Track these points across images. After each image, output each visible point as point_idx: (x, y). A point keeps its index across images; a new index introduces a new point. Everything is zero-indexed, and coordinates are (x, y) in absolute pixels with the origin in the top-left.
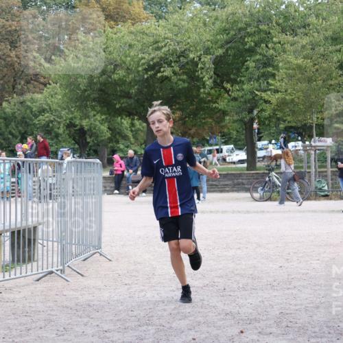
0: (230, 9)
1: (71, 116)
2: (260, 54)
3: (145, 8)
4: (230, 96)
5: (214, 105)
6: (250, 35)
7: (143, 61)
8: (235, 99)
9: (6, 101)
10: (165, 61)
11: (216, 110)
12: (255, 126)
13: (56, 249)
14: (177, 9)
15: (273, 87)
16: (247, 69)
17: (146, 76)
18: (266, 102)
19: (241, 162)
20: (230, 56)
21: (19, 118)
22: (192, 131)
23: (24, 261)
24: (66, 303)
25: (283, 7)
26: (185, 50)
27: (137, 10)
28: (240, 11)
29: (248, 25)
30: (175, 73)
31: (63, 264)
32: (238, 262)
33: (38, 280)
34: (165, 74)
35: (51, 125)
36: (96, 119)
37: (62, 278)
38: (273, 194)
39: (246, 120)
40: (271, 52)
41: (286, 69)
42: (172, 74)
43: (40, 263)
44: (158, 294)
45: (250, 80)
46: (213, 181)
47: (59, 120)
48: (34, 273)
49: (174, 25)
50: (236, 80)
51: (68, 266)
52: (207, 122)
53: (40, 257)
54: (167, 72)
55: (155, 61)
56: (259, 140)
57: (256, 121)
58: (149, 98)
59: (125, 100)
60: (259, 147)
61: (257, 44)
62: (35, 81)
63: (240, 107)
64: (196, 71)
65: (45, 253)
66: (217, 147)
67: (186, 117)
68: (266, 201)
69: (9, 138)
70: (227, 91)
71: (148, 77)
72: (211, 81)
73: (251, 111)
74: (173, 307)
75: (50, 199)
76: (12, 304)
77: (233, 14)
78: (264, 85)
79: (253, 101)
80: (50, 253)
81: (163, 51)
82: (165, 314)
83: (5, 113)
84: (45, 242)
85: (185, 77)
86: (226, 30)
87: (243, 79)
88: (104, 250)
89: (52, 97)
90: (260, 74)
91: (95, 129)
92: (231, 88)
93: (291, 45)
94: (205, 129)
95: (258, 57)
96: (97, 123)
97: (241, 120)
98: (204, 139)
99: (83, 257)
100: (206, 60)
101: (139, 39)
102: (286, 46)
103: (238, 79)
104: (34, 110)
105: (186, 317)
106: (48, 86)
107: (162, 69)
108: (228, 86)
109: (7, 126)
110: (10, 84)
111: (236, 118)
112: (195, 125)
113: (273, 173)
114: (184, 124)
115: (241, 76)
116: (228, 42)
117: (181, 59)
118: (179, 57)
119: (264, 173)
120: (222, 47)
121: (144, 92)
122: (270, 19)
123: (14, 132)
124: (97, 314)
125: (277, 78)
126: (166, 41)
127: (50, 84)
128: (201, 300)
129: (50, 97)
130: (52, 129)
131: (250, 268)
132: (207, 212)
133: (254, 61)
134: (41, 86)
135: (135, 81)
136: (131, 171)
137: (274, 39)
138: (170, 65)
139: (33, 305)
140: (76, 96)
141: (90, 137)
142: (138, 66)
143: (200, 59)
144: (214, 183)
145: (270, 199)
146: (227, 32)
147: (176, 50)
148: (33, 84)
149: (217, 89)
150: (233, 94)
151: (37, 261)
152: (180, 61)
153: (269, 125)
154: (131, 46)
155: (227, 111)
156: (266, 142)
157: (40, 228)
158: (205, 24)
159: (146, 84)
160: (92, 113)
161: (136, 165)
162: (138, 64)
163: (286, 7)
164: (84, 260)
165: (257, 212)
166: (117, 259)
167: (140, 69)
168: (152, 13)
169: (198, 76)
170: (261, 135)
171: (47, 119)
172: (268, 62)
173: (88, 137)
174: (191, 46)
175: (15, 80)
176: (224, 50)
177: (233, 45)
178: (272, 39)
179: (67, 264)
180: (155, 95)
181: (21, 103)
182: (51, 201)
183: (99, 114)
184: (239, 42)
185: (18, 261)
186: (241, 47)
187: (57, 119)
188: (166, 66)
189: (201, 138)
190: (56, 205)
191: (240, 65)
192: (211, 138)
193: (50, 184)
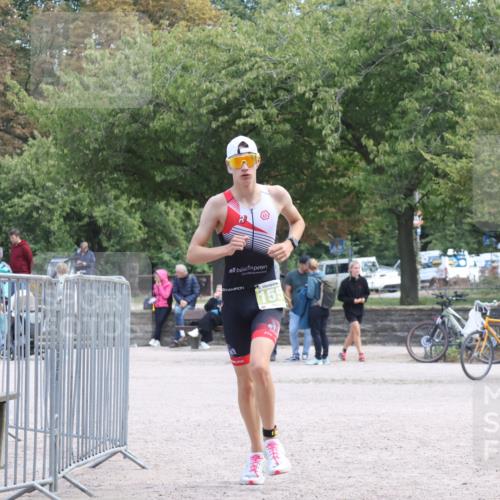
1: (73, 198)
2: (430, 87)
4: (370, 163)
5: (341, 180)
7: (210, 96)
8: (380, 170)
10: (249, 97)
11: (344, 191)
12: (417, 221)
13: (40, 445)
15: (452, 147)
16: (404, 113)
17: (214, 125)
18: (440, 174)
19: (390, 288)
20: (371, 89)
26: (288, 77)
28: (392, 6)
29: (407, 32)
30: (268, 119)
31: (54, 473)
32: (384, 474)
34: (250, 120)
35: (35, 215)
36: (120, 204)
38: (450, 350)
39: (400, 209)
41: (477, 114)
42: (264, 122)
43: (11, 471)
45: (409, 134)
46: (336, 323)
47: (51, 206)
49: (269, 32)
50: (383, 134)
51: (64, 477)
52: (328, 212)
54: (254, 117)
55: (230, 96)
56: (424, 248)
57: (419, 213)
59: (173, 168)
60: (424, 261)
61: (424, 68)
62: (6, 131)
63: (389, 186)
64: (308, 117)
65: (21, 454)
66: (344, 261)
68: (436, 361)
70: (365, 153)
71: (218, 127)
72: (336, 136)
73: (409, 193)
75: (32, 353)
77: (379, 11)
79: (415, 175)
80: (30, 453)
81: (245, 78)
84: (21, 432)
85: (287, 127)
86: (365, 41)
87: (396, 133)
88: (132, 448)
89: (37, 161)
90: (428, 124)
91: (116, 223)
92: (374, 148)
94: (323, 226)
95: (425, 92)
96: (122, 213)
97: (392, 211)
98: (319, 245)
99: (92, 460)
100: (327, 96)
101: (201, 56)
102: (478, 72)
103: (387, 133)
104: (2, 186)
106: (31, 141)
107: (244, 112)
108: (370, 143)
111: (381, 205)
113: (450, 310)
115: (393, 128)
116: (367, 64)
117: (281, 93)
118: (276, 90)
119: (432, 310)
120: (357, 72)
121: (209, 156)
125: (459, 130)
126: (253, 60)
127: (34, 138)
129: (33, 162)
130: (38, 223)
131: (408, 485)
132: (325, 381)
133: (417, 100)
134: (17, 142)
135: (194, 133)
136: (184, 303)
137: (456, 58)
138: (259, 104)
140: (82, 161)
141: (109, 239)
142: (200, 105)
143: (315, 95)
145: (443, 358)
146: (367, 45)
147: (271, 78)
149: (345, 152)
150: (377, 160)
151: (5, 467)
152: (278, 97)
153: (443, 220)
154: (185, 69)
155: (364, 193)
156: (437, 253)
157: (11, 404)
158: (325, 30)
159: (213, 140)
160: (113, 193)
161: (192, 292)
162: (200, 102)
164: (94, 467)
166: (156, 465)
167: (204, 111)
168: (227, 9)
169: (312, 127)
170: (428, 239)
171: (27, 205)
172: (443, 102)
173: (103, 237)
174: (299, 70)
176: (361, 79)
177: (378, 69)
178: (451, 58)
179: (62, 473)
182: (33, 357)
183: (125, 197)
184: (389, 63)
186: (392, 73)
187: (46, 203)
188: (253, 107)
189: (313, 243)
190: (42, 364)
191: (391, 106)
192: (333, 244)
193: (32, 325)
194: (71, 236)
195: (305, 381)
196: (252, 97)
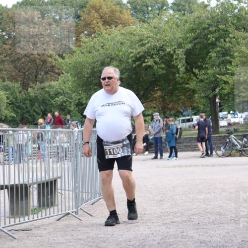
0: (196, 14)
1: (79, 97)
2: (220, 47)
3: (132, 15)
4: (198, 78)
5: (186, 86)
6: (211, 33)
7: (132, 55)
8: (202, 81)
9: (31, 87)
10: (148, 54)
11: (188, 90)
12: (217, 100)
13: (71, 196)
14: (156, 15)
15: (230, 71)
16: (211, 58)
17: (134, 66)
18: (226, 83)
20: (197, 49)
21: (41, 100)
22: (170, 106)
23: (48, 206)
24: (80, 237)
25: (237, 11)
26: (163, 45)
27: (126, 17)
28: (204, 15)
29: (210, 25)
30: (156, 63)
31: (77, 207)
32: (208, 203)
33: (58, 220)
34: (149, 64)
35: (64, 104)
37: (77, 218)
38: (233, 152)
39: (210, 96)
40: (228, 45)
41: (240, 57)
42: (154, 64)
43: (60, 207)
44: (148, 228)
45: (213, 66)
46: (186, 143)
47: (70, 101)
48: (55, 214)
49: (155, 27)
50: (202, 67)
51: (81, 209)
52: (181, 98)
53: (60, 202)
54: (150, 62)
55: (140, 54)
56: (221, 111)
57: (218, 97)
58: (137, 82)
60: (220, 116)
61: (217, 39)
62: (52, 71)
63: (206, 87)
64: (172, 61)
65: (63, 200)
66: (189, 117)
67: (165, 95)
68: (227, 157)
69: (34, 115)
70: (196, 75)
72: (184, 68)
73: (214, 90)
74: (160, 238)
75: (66, 159)
76: (40, 238)
77: (199, 17)
78: (223, 70)
79: (216, 82)
80: (67, 199)
81: (146, 46)
82: (155, 243)
83: (30, 96)
84: (63, 191)
85: (163, 66)
86: (193, 30)
87: (207, 66)
89: (64, 83)
90: (220, 62)
92: (199, 73)
93: (244, 39)
94: (179, 104)
95: (218, 49)
97: (207, 97)
98: (178, 112)
99: (91, 202)
100: (179, 52)
101: (128, 38)
102: (239, 40)
103: (204, 66)
104: (51, 93)
105: (170, 245)
106: (61, 75)
107: (146, 60)
108: (196, 71)
109: (32, 106)
110: (33, 75)
111: (203, 95)
112: (171, 101)
113: (232, 136)
114: (164, 100)
115: (206, 64)
116: (195, 39)
117: (161, 52)
118: (158, 51)
119: (225, 136)
120: (191, 42)
121: (133, 78)
122: (227, 20)
123: (37, 110)
124: (104, 244)
125: (233, 64)
126: (149, 39)
127: (63, 74)
128: (181, 232)
130: (65, 108)
131: (218, 207)
133: (215, 52)
134: (56, 76)
135: (126, 69)
137: (230, 35)
138: (152, 57)
139: (56, 238)
140: (82, 83)
142: (128, 59)
143: (175, 52)
144: (188, 144)
145: (230, 155)
146: (194, 31)
147: (156, 45)
148: (50, 74)
149: (188, 74)
150: (200, 77)
151: (58, 205)
152: (159, 53)
153: (228, 99)
154: (122, 43)
155: (196, 90)
156: (226, 113)
157: (59, 180)
158: (177, 26)
159: (134, 72)
162: (128, 57)
163: (239, 11)
164: (92, 204)
165: (221, 165)
167: (130, 61)
168: (138, 19)
169: (173, 65)
170: (222, 108)
171: (61, 100)
172: (226, 53)
174: (167, 42)
175: (37, 72)
176: (192, 45)
177: (200, 40)
178: (228, 35)
179: (80, 207)
180: (141, 79)
181: (42, 89)
184: (204, 38)
185: (44, 206)
186: (205, 42)
187: (68, 100)
188: (149, 58)
189: (176, 111)
190: (70, 164)
191: (205, 55)
192: (184, 111)
193: (66, 148)
194: (79, 113)
195: (175, 167)
196: (149, 54)
